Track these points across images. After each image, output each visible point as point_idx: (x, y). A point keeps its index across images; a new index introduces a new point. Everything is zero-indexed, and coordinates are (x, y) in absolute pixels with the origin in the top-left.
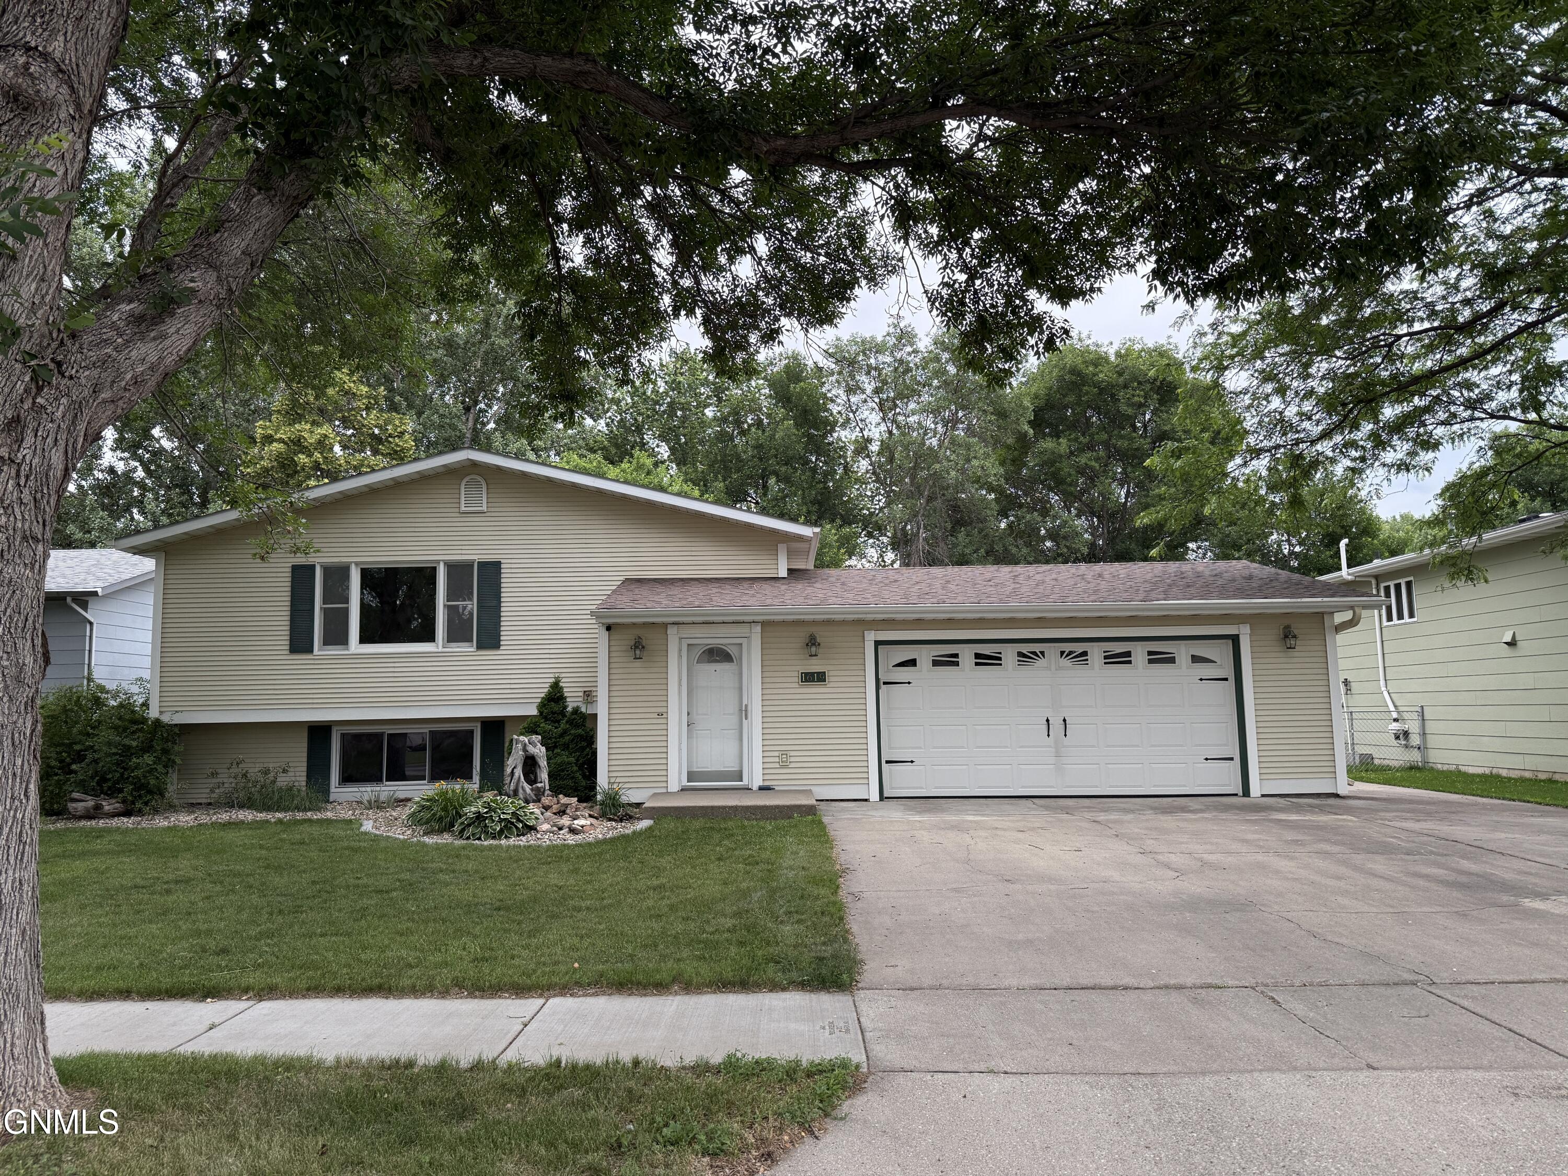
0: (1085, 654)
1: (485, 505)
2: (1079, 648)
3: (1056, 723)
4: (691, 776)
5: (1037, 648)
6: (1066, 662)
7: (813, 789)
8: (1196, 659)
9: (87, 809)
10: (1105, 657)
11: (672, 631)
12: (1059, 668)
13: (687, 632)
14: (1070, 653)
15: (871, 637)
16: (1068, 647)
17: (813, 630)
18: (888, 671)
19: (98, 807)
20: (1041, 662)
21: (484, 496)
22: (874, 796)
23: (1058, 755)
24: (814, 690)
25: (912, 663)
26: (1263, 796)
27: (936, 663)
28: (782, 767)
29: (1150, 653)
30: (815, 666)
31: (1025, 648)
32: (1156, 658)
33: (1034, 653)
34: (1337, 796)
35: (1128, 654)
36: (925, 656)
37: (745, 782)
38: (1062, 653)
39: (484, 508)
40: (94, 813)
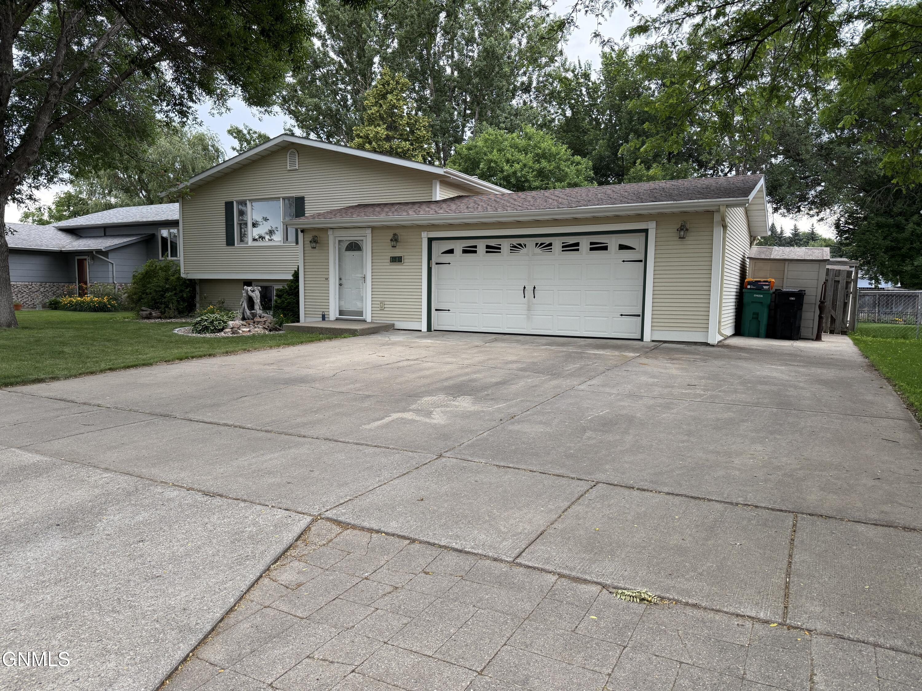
0: (550, 245)
1: (297, 166)
2: (547, 241)
3: (529, 289)
4: (341, 313)
5: (522, 241)
6: (538, 250)
7: (396, 323)
8: (622, 247)
9: (147, 315)
10: (563, 247)
11: (330, 232)
12: (534, 254)
13: (338, 233)
14: (542, 244)
15: (425, 236)
16: (540, 240)
17: (396, 231)
18: (439, 256)
19: (151, 314)
20: (523, 251)
21: (297, 161)
22: (424, 328)
23: (529, 310)
24: (396, 267)
25: (451, 251)
26: (653, 341)
27: (465, 252)
28: (381, 310)
29: (592, 244)
30: (397, 253)
31: (515, 241)
32: (597, 247)
33: (520, 245)
34: (707, 344)
35: (577, 244)
36: (458, 247)
37: (364, 317)
38: (537, 244)
39: (297, 168)
40: (149, 317)
